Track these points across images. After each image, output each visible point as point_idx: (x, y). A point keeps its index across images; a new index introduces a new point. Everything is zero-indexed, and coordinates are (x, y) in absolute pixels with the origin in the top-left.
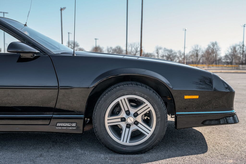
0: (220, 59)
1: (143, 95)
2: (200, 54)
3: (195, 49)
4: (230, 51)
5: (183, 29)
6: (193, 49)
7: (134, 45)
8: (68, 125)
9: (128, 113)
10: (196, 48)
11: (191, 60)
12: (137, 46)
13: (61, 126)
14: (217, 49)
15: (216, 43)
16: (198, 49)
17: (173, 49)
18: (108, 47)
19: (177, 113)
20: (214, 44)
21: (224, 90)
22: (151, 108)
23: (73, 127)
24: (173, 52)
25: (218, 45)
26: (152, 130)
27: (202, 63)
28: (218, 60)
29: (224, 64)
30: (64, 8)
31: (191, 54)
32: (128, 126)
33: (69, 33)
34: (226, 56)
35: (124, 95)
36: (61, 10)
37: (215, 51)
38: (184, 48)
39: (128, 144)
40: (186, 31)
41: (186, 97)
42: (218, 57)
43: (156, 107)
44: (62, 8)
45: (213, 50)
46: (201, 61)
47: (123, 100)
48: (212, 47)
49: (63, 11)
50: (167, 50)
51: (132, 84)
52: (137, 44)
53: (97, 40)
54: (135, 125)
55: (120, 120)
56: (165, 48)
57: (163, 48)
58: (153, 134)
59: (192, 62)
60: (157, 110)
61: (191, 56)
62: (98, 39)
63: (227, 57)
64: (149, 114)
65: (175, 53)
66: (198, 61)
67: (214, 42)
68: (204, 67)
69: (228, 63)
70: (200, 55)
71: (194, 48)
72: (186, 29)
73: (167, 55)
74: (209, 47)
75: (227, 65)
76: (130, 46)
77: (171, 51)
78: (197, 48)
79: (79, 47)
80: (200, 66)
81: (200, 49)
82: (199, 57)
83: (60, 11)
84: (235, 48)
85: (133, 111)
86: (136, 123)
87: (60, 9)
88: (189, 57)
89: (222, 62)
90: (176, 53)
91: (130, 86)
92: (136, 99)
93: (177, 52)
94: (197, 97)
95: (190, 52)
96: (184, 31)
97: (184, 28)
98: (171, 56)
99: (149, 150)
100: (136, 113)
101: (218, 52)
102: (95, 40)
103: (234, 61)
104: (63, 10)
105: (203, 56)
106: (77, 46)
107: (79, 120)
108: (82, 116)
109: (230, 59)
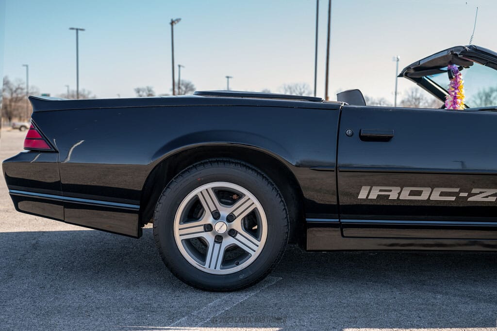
3: (412, 96)
5: (394, 58)
6: (409, 96)
7: (296, 89)
10: (414, 94)
12: (300, 89)
16: (418, 95)
30: (178, 20)
33: (180, 66)
36: (172, 23)
38: (394, 94)
40: (399, 62)
44: (174, 19)
49: (175, 26)
52: (302, 87)
53: (230, 79)
62: (231, 77)
71: (410, 94)
72: (399, 57)
78: (416, 95)
81: (422, 95)
83: (170, 25)
84: (488, 96)
87: (170, 21)
96: (395, 63)
97: (396, 56)
102: (226, 79)
104: (176, 23)
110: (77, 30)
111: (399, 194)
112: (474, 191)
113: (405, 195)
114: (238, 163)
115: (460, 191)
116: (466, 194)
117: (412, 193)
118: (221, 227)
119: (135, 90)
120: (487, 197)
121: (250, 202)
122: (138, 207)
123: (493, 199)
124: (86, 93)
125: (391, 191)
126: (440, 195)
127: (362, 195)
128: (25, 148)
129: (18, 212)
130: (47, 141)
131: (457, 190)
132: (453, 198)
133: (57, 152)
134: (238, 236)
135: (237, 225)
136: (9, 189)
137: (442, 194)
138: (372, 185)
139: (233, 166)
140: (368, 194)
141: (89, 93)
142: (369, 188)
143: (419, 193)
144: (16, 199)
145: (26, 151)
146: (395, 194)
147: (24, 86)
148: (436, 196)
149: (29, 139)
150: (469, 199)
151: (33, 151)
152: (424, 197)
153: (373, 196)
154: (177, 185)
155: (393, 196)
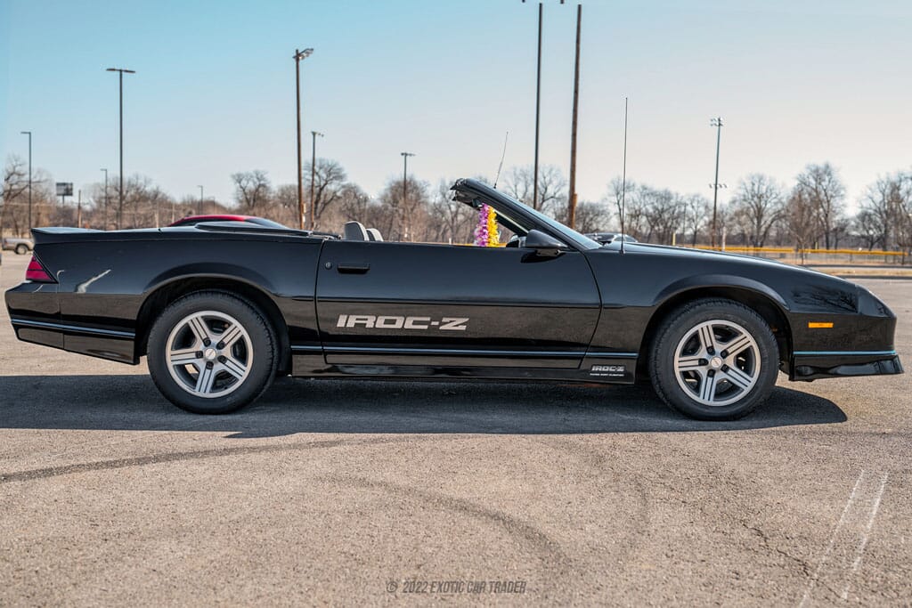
0: (842, 228)
1: (739, 320)
2: (770, 207)
3: (753, 190)
4: (878, 197)
6: (746, 190)
8: (611, 370)
9: (711, 351)
10: (756, 188)
11: (737, 229)
13: (598, 372)
14: (829, 193)
15: (827, 170)
16: (763, 189)
17: (673, 190)
18: (443, 181)
19: (795, 353)
20: (821, 174)
21: (876, 314)
22: (753, 343)
23: (620, 373)
24: (673, 202)
25: (835, 176)
26: (754, 380)
27: (778, 243)
28: (835, 230)
29: (857, 246)
30: (309, 51)
31: (736, 208)
32: (712, 373)
33: (314, 134)
34: (865, 217)
35: (707, 320)
36: (298, 56)
37: (822, 196)
38: (714, 186)
39: (712, 403)
40: (722, 128)
41: (811, 325)
42: (836, 220)
43: (761, 341)
44: (301, 50)
45: (818, 194)
46: (773, 233)
47: (705, 328)
48: (813, 182)
49: (301, 62)
50: (653, 194)
51: (721, 302)
54: (722, 372)
55: (697, 363)
56: (645, 188)
57: (638, 186)
58: (755, 387)
59: (739, 234)
60: (763, 346)
61: (738, 214)
62: (411, 155)
63: (867, 217)
64: (747, 354)
65: (679, 204)
66: (762, 234)
67: (821, 164)
68: (782, 256)
69: (869, 242)
70: (771, 212)
72: (721, 118)
73: (651, 210)
74: (803, 183)
75: (867, 251)
76: (522, 178)
77: (666, 197)
78: (759, 189)
79: (344, 183)
80: (768, 249)
81: (770, 190)
82: (767, 219)
83: (294, 61)
84: (895, 188)
85: (719, 348)
86: (725, 369)
87: (294, 54)
88: (731, 219)
89: (847, 235)
90: (686, 205)
91: (719, 306)
92: (727, 327)
93: (686, 200)
94: (829, 325)
95: (734, 202)
96: (715, 128)
98: (666, 216)
99: (749, 413)
100: (725, 351)
101: (835, 202)
102: (402, 157)
103: (892, 234)
104: (303, 58)
105: (779, 216)
106: (339, 177)
107: (630, 361)
108: (635, 354)
109: (879, 228)
110: (121, 71)
111: (375, 322)
112: (444, 320)
113: (381, 323)
114: (225, 294)
115: (431, 320)
116: (437, 323)
117: (387, 322)
118: (211, 354)
119: (233, 177)
120: (457, 326)
121: (237, 330)
122: (134, 335)
123: (464, 328)
124: (141, 181)
125: (367, 320)
126: (413, 324)
127: (341, 323)
128: (27, 279)
129: (19, 341)
130: (47, 272)
131: (428, 319)
132: (426, 327)
133: (57, 283)
134: (228, 363)
135: (227, 352)
136: (12, 318)
137: (415, 323)
138: (349, 313)
139: (220, 296)
140: (347, 322)
141: (147, 182)
142: (346, 317)
143: (393, 322)
144: (17, 327)
145: (29, 282)
146: (372, 322)
147: (25, 169)
148: (409, 325)
149: (31, 270)
150: (441, 328)
151: (36, 282)
152: (398, 325)
153: (351, 324)
154: (169, 313)
155: (370, 324)
